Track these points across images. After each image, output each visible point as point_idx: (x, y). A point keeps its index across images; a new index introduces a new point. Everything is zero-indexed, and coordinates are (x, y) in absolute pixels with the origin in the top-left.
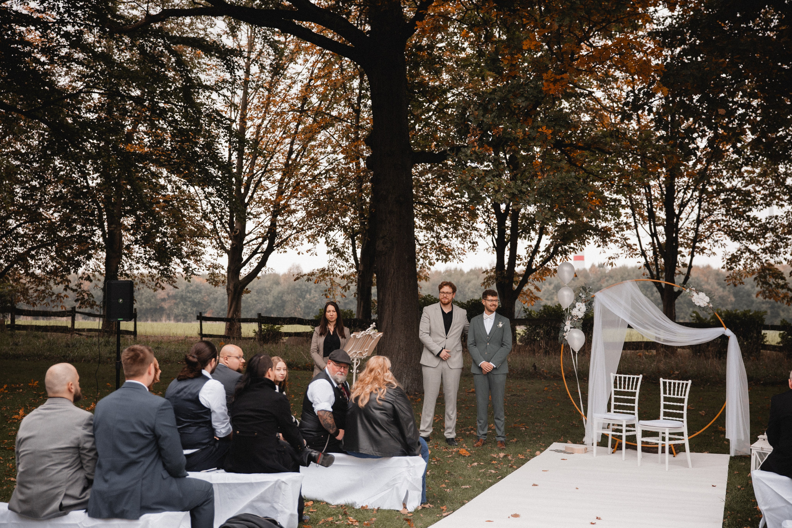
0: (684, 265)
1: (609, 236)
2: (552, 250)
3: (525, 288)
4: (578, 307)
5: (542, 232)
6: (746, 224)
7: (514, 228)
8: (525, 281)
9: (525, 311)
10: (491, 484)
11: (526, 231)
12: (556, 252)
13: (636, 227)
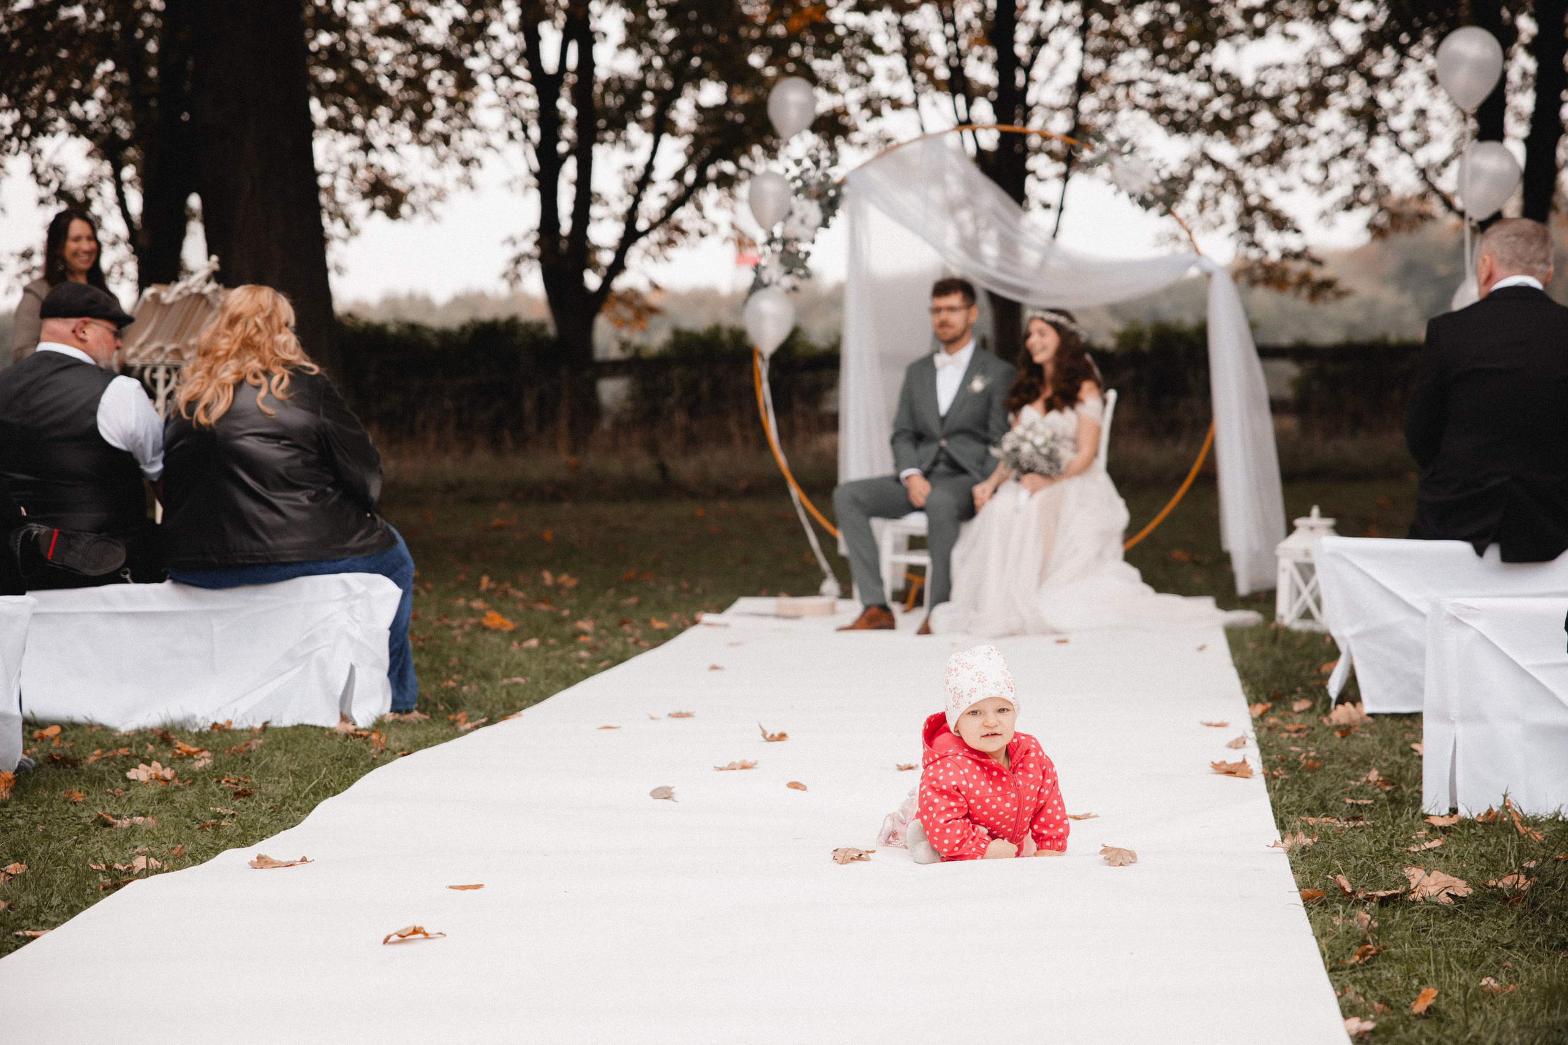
0: (1047, 206)
1: (845, 131)
2: (690, 177)
3: (621, 284)
4: (798, 214)
5: (661, 126)
6: (1203, 90)
7: (585, 121)
8: (618, 267)
9: (624, 345)
10: (586, 675)
11: (618, 124)
12: (701, 182)
13: (916, 105)
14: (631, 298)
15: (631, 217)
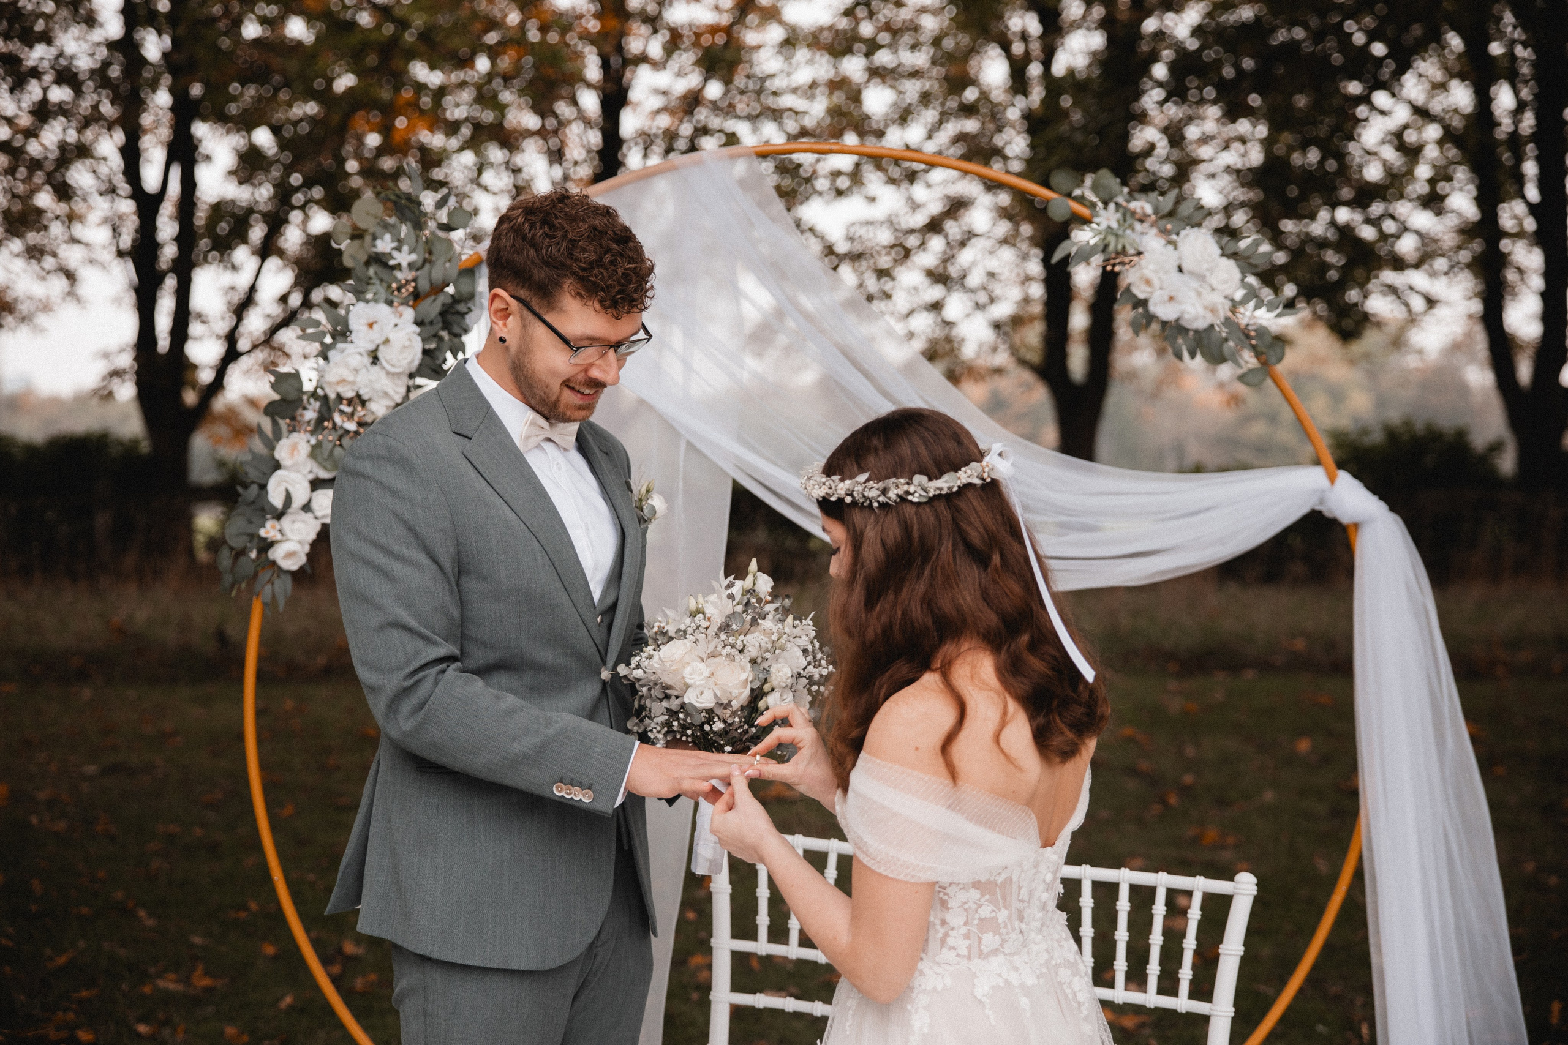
2: (295, 300)
3: (219, 404)
4: (362, 339)
5: (267, 250)
7: (186, 238)
8: (218, 384)
9: (221, 464)
11: (223, 246)
12: (307, 304)
14: (231, 417)
15: (231, 338)
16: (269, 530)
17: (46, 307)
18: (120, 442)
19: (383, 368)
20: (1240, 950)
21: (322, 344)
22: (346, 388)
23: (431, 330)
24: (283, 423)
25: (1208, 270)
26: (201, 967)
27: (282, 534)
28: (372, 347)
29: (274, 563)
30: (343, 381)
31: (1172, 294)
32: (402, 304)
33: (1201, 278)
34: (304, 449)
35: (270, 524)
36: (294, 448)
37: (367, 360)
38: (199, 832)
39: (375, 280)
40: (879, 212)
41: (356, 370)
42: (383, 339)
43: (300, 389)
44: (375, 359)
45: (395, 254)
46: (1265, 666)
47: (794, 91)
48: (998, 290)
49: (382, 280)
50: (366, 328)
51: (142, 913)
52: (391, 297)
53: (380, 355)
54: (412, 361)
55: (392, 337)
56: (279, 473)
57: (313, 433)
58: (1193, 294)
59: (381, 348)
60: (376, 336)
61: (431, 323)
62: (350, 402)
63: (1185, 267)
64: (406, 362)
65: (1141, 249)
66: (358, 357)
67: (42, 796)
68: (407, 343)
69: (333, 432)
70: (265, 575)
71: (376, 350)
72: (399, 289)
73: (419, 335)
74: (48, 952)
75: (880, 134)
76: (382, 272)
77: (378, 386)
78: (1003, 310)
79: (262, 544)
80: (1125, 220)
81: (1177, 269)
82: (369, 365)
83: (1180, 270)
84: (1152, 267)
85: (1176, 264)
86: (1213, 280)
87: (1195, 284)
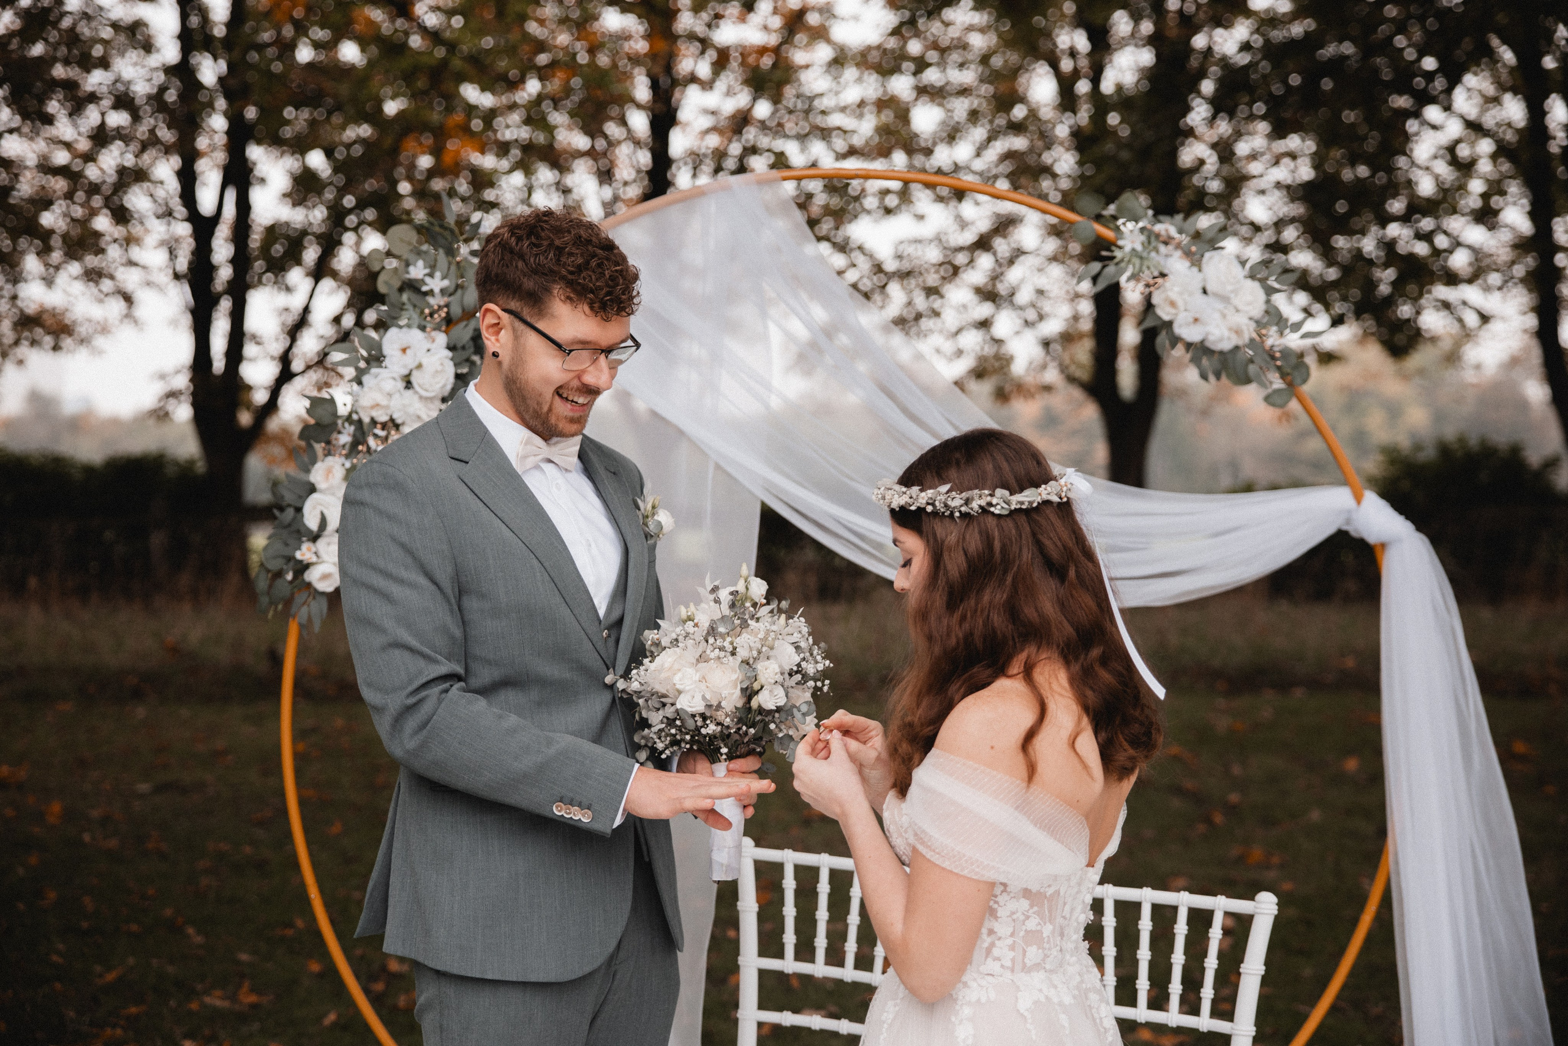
4: (395, 364)
7: (241, 260)
8: (272, 406)
11: (278, 267)
14: (283, 436)
15: (285, 359)
16: (304, 553)
17: (104, 329)
18: (176, 463)
19: (416, 392)
20: (1261, 969)
21: (357, 369)
22: (380, 412)
23: (464, 355)
24: (319, 447)
25: (1232, 292)
26: (246, 985)
27: (318, 557)
28: (405, 372)
29: (309, 585)
30: (377, 406)
31: (1197, 316)
32: (434, 329)
33: (1225, 299)
34: (339, 473)
35: (305, 546)
36: (329, 471)
37: (401, 385)
38: (248, 850)
39: (408, 306)
40: (926, 230)
41: (390, 395)
42: (416, 364)
43: (335, 414)
44: (409, 384)
45: (428, 280)
46: (1315, 684)
47: (843, 109)
48: (1047, 307)
49: (415, 306)
50: (399, 353)
51: (191, 931)
52: (423, 323)
53: (413, 379)
54: (444, 386)
55: (425, 362)
56: (314, 496)
57: (347, 456)
58: (1217, 315)
59: (415, 373)
60: (409, 361)
61: (463, 348)
62: (384, 426)
63: (1209, 289)
64: (440, 385)
65: (1166, 271)
66: (392, 382)
67: (95, 813)
68: (440, 368)
69: (367, 456)
70: (300, 597)
71: (409, 375)
72: (431, 315)
73: (452, 359)
74: (98, 968)
75: (928, 152)
76: (415, 298)
77: (411, 410)
78: (1053, 327)
79: (299, 566)
80: (1149, 242)
81: (1201, 291)
82: (402, 389)
83: (1205, 292)
84: (1176, 289)
85: (1200, 286)
86: (1237, 301)
87: (1219, 305)
